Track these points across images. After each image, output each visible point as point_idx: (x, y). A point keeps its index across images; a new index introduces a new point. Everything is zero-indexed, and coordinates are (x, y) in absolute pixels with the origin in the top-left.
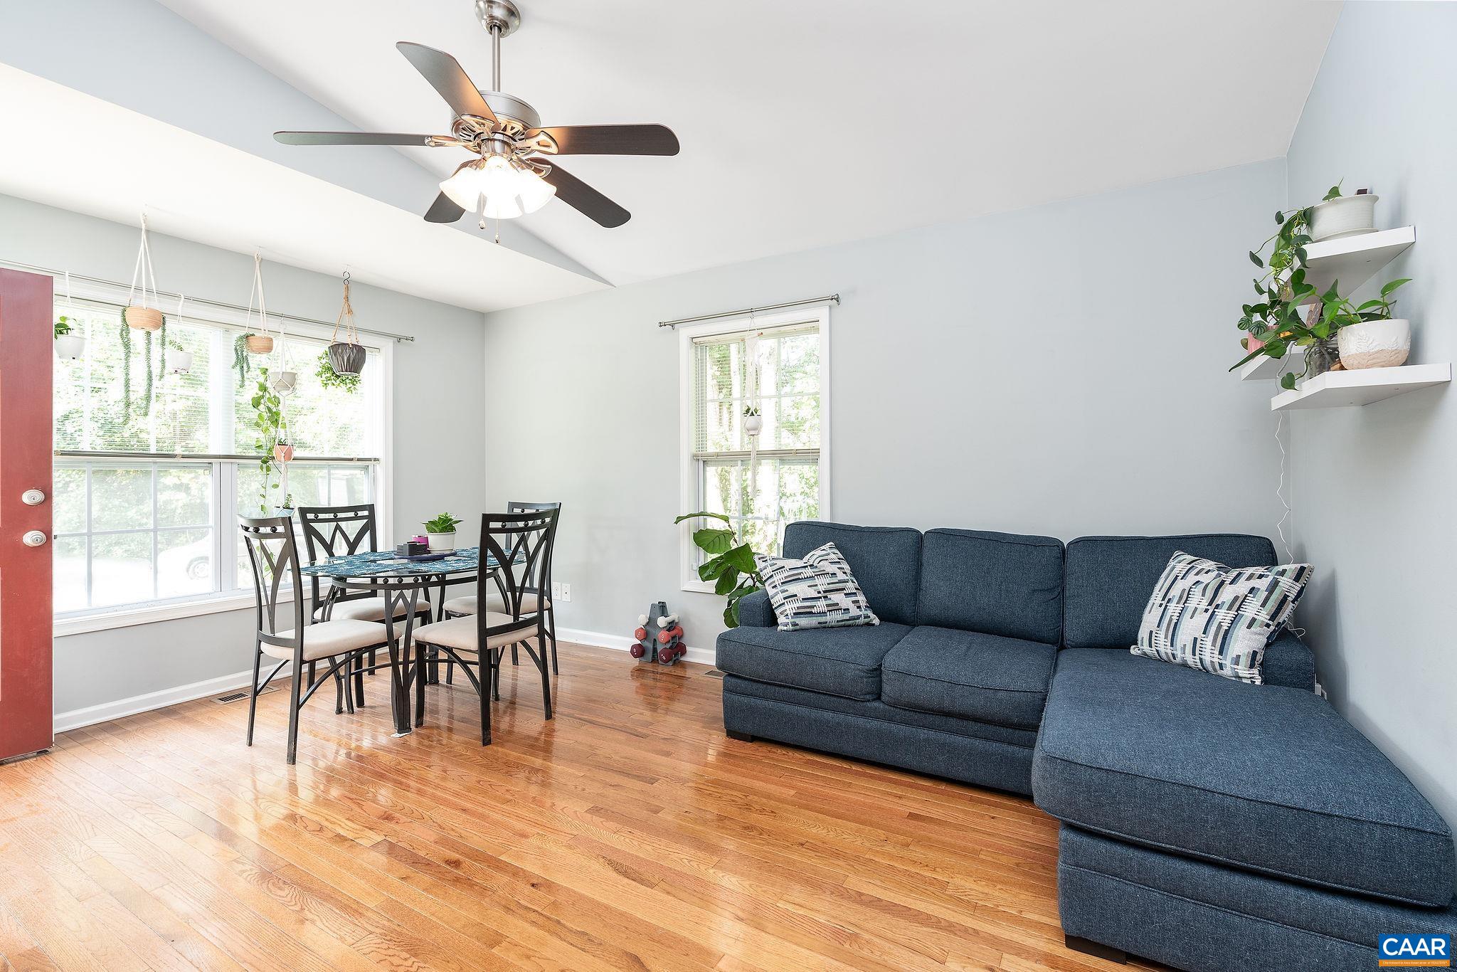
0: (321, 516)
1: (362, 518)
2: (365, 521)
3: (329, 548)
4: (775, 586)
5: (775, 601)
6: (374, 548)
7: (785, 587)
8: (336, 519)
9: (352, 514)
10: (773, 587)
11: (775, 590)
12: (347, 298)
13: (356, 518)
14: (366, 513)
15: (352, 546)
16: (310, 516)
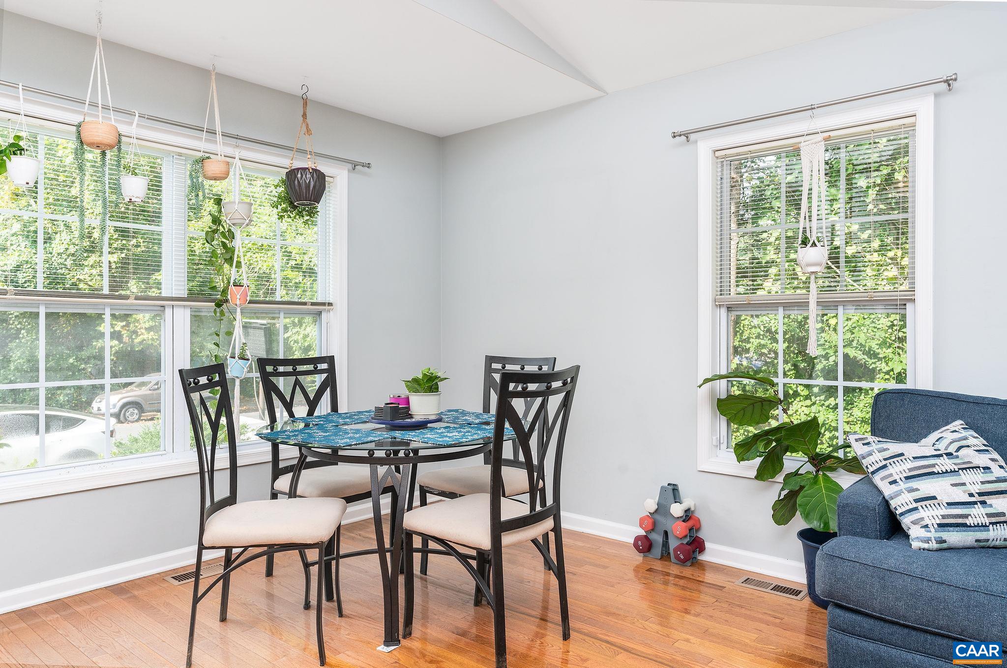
0: (281, 369)
1: (322, 371)
2: (326, 375)
3: (288, 406)
4: (894, 482)
5: (899, 504)
6: (334, 408)
7: (914, 484)
8: (295, 373)
9: (310, 367)
10: (891, 483)
11: (894, 488)
12: (304, 116)
13: (316, 371)
14: (324, 366)
15: (312, 404)
16: (269, 369)
